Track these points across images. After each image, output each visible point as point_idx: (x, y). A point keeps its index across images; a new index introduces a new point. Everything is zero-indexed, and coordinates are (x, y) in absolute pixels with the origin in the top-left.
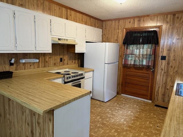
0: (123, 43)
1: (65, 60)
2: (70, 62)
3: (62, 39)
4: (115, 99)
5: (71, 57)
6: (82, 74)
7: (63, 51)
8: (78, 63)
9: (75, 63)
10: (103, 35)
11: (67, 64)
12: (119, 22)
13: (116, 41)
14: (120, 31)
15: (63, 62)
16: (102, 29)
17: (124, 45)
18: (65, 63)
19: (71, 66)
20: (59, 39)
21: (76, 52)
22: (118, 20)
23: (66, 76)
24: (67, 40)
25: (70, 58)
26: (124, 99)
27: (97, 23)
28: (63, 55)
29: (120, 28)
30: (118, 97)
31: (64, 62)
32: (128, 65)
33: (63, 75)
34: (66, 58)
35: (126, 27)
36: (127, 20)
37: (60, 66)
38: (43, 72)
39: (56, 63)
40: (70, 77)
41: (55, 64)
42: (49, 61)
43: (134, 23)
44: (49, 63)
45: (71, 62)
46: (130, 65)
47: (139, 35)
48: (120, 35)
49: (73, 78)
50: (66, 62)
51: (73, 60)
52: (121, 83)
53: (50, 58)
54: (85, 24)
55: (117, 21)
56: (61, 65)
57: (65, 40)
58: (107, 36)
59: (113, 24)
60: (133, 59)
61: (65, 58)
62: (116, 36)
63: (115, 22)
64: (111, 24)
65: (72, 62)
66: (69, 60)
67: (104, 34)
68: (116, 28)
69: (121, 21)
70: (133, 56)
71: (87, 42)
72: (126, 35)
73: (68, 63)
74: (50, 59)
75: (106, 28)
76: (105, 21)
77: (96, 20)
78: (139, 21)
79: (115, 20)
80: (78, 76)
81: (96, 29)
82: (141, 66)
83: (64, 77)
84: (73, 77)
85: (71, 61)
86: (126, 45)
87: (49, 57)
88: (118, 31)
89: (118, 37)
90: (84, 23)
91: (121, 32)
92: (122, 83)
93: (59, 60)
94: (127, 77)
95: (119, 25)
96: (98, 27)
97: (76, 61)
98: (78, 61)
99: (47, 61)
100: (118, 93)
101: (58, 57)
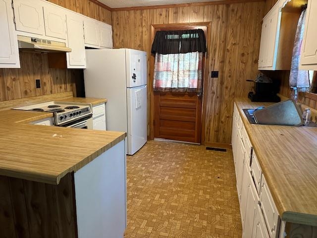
0: (152, 52)
1: (45, 84)
2: (56, 87)
3: (39, 40)
4: (146, 147)
5: (57, 78)
6: (87, 110)
7: (41, 66)
8: (72, 90)
9: (66, 89)
10: (115, 36)
11: (51, 92)
12: (141, 14)
13: (140, 47)
14: (144, 29)
15: (43, 89)
16: (112, 25)
17: (153, 54)
18: (47, 91)
19: (59, 95)
20: (34, 40)
21: (69, 67)
22: (140, 9)
23: (58, 114)
24: (49, 42)
25: (56, 81)
26: (159, 145)
27: (103, 13)
28: (42, 74)
29: (144, 24)
30: (150, 144)
31: (45, 88)
32: (162, 88)
33: (52, 113)
34: (47, 79)
35: (155, 24)
36: (155, 10)
37: (38, 97)
38: (4, 109)
39: (28, 91)
40: (66, 117)
41: (26, 92)
42: (12, 87)
43: (167, 16)
44: (12, 92)
45: (59, 89)
46: (166, 89)
47: (176, 37)
48: (146, 37)
49: (72, 117)
50: (48, 87)
51: (61, 84)
52: (152, 121)
53: (14, 80)
54: (81, 13)
55: (138, 12)
56: (38, 94)
57: (44, 41)
58: (122, 38)
59: (132, 16)
60: (170, 79)
61: (45, 80)
62: (138, 38)
63: (135, 13)
64: (128, 17)
65: (61, 87)
66: (54, 84)
67: (117, 35)
68: (137, 25)
69: (145, 11)
70: (169, 73)
71: (86, 48)
72: (155, 37)
73: (53, 91)
74: (14, 82)
75: (118, 24)
76: (116, 11)
77: (100, 8)
78: (176, 13)
79: (135, 9)
80: (80, 112)
81: (101, 23)
82: (181, 91)
83: (54, 116)
84: (71, 115)
85: (58, 86)
86: (157, 55)
87: (13, 77)
88: (140, 29)
89: (141, 40)
90: (78, 9)
91: (147, 32)
92: (154, 121)
93: (33, 85)
94: (162, 110)
95: (142, 19)
96: (104, 21)
97: (68, 86)
98: (71, 86)
99: (8, 87)
100: (149, 138)
101: (32, 77)
